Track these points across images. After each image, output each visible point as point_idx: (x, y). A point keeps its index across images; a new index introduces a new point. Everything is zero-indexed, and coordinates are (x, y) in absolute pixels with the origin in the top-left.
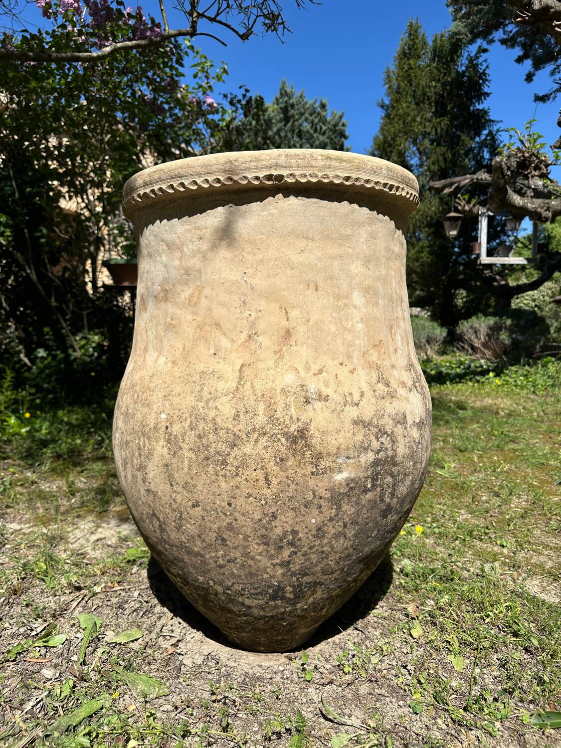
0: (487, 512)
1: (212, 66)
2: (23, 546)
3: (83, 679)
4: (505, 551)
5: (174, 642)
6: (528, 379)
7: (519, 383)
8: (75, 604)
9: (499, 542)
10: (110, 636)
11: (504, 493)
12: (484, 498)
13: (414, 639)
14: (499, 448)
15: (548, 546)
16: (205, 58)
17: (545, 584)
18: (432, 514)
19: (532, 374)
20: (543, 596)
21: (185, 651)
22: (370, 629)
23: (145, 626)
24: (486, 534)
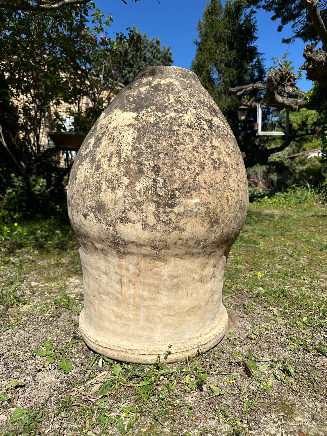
0: (290, 265)
1: (103, 16)
2: (46, 292)
4: (306, 282)
6: (286, 199)
7: (281, 202)
9: (302, 278)
11: (295, 255)
12: (285, 258)
14: (282, 234)
15: (326, 279)
16: (99, 11)
18: (262, 267)
19: (288, 196)
24: (294, 274)
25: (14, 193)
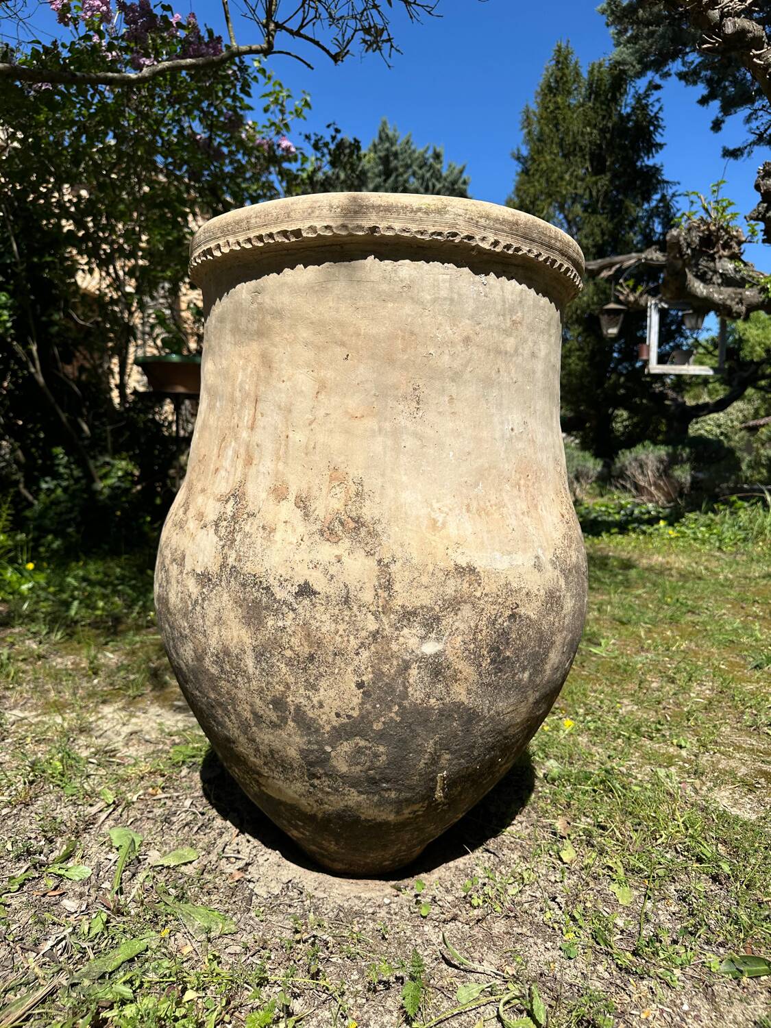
0: (659, 703)
1: (289, 96)
2: (29, 740)
3: (119, 912)
4: (684, 753)
5: (241, 866)
6: (711, 530)
7: (700, 535)
8: (103, 816)
9: (675, 741)
10: (154, 857)
11: (682, 678)
12: (654, 685)
13: (564, 863)
14: (673, 621)
15: (740, 747)
16: (280, 85)
17: (737, 796)
18: (585, 704)
19: (717, 524)
20: (735, 811)
21: (257, 877)
22: (506, 851)
23: (200, 845)
24: (658, 730)
25: (59, 491)
